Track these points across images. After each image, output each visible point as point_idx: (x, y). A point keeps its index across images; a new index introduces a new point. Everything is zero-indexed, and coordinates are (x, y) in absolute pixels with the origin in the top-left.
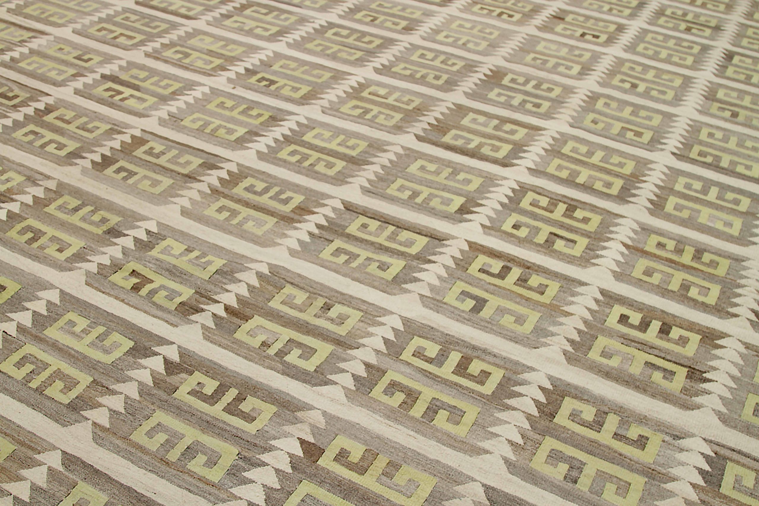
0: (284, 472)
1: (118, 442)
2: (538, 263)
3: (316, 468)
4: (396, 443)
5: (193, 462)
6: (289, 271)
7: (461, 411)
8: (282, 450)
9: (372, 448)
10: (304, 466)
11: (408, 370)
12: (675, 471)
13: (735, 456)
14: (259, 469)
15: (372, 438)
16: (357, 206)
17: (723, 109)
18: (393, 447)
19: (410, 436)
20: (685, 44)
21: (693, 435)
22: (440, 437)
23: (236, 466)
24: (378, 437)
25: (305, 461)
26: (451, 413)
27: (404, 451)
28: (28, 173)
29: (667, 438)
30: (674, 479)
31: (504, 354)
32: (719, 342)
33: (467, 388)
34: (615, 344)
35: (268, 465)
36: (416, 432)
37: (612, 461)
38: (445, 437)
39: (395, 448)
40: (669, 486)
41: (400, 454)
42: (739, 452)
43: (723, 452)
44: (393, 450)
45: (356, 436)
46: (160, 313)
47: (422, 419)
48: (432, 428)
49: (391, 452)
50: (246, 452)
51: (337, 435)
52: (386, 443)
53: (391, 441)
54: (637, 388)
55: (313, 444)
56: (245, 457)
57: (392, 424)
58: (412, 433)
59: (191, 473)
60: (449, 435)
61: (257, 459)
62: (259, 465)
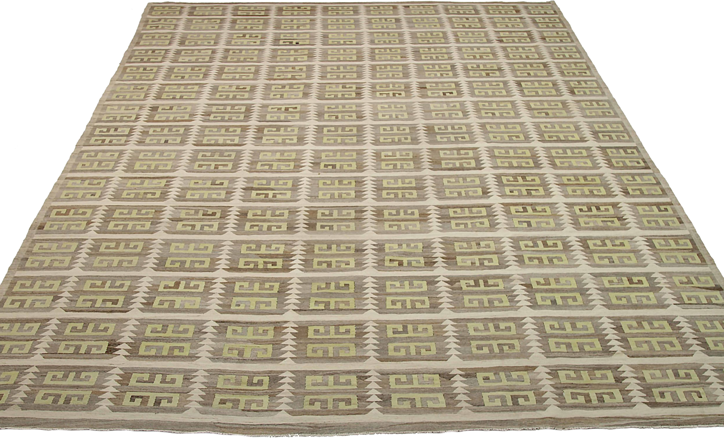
0: (526, 294)
1: (463, 309)
2: (533, 202)
3: (535, 290)
4: (550, 274)
5: (495, 304)
6: (449, 237)
7: (560, 257)
8: (518, 289)
9: (545, 278)
11: (530, 252)
12: (639, 248)
13: (653, 237)
15: (541, 275)
16: (444, 206)
17: (541, 113)
19: (551, 270)
20: (494, 84)
21: (636, 237)
22: (561, 267)
23: (510, 299)
24: (543, 274)
25: (529, 289)
26: (557, 259)
27: (556, 275)
28: (284, 242)
29: (629, 240)
30: (641, 250)
31: (554, 236)
32: (619, 206)
33: (554, 250)
34: (587, 219)
35: (519, 295)
36: (552, 268)
37: (619, 252)
38: (563, 266)
40: (641, 252)
42: (653, 236)
43: (648, 238)
44: (552, 276)
45: (536, 277)
46: (421, 269)
47: (550, 264)
48: (556, 265)
50: (508, 294)
51: (530, 279)
53: (548, 274)
54: (606, 230)
55: (525, 284)
56: (509, 296)
57: (542, 269)
61: (514, 295)
62: (517, 296)
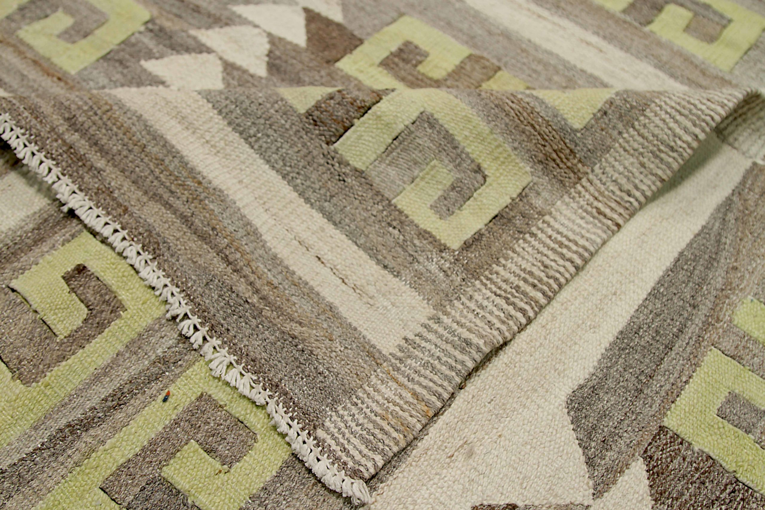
0: (245, 72)
3: (329, 74)
4: (550, 53)
5: (38, 26)
7: (722, 16)
8: (256, 26)
9: (485, 55)
10: (299, 66)
14: (186, 59)
15: (490, 33)
18: (540, 62)
19: (588, 44)
22: (664, 59)
23: (133, 45)
24: (507, 35)
25: (305, 57)
26: (696, 14)
27: (570, 74)
35: (209, 51)
36: (605, 38)
38: (678, 62)
39: (546, 65)
41: (556, 78)
44: (540, 68)
45: (449, 24)
47: (622, 16)
48: (646, 36)
49: (535, 71)
50: (168, 19)
51: (401, 15)
52: (523, 51)
53: (537, 48)
55: (339, 25)
56: (162, 29)
57: (545, 13)
58: (594, 39)
59: (22, 48)
60: (688, 60)
61: (189, 36)
62: (188, 50)
